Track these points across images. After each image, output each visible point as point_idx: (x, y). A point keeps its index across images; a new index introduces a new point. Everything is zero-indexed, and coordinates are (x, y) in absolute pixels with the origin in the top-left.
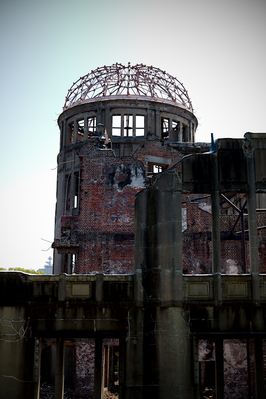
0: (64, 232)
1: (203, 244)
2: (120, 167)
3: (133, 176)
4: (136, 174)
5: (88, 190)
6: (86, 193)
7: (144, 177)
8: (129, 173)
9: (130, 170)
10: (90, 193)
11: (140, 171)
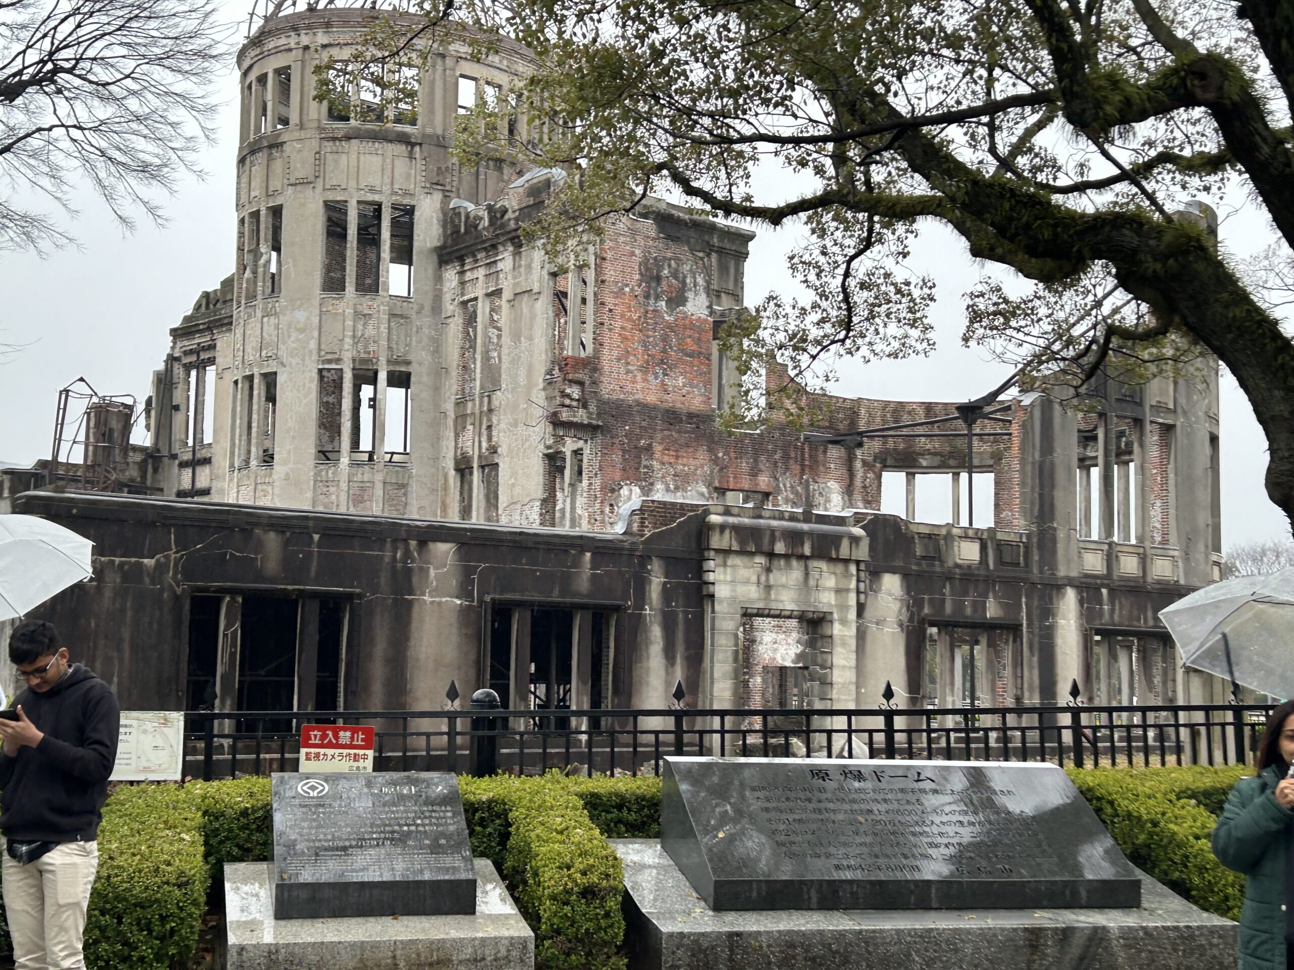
0: (568, 391)
1: (796, 447)
2: (669, 266)
3: (690, 290)
4: (695, 286)
5: (615, 305)
6: (610, 310)
7: (708, 295)
8: (684, 283)
9: (685, 277)
10: (618, 310)
11: (700, 280)
